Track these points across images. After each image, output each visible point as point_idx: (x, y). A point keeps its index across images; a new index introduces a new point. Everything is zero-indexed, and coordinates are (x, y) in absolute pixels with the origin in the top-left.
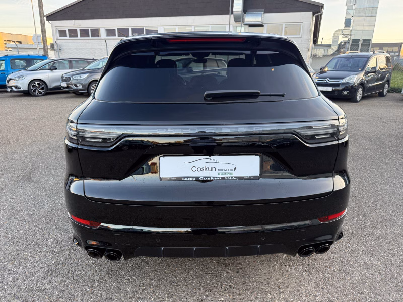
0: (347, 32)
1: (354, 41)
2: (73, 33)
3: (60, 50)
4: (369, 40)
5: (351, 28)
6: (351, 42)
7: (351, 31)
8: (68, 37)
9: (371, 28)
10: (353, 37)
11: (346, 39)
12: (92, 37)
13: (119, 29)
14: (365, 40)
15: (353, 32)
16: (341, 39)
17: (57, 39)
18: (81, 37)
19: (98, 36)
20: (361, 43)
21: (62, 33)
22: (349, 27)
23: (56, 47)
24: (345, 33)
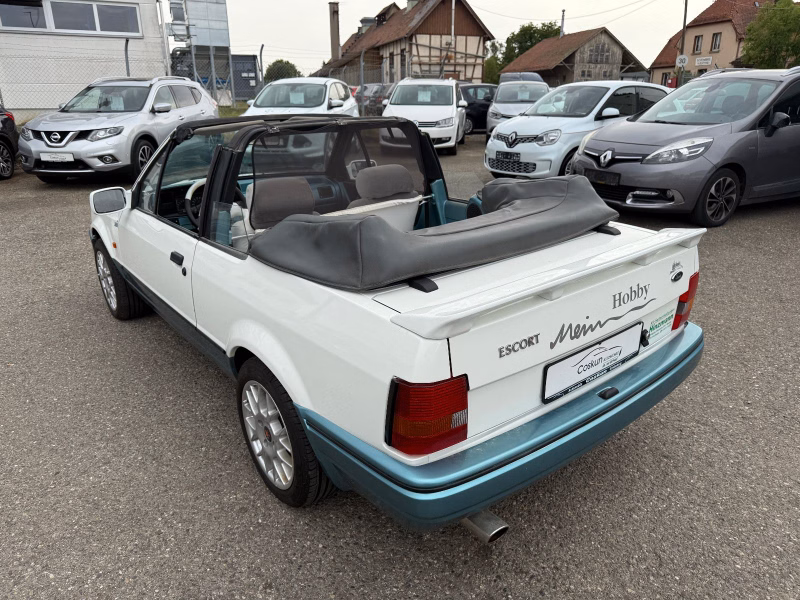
0: (181, 30)
1: (199, 48)
4: (226, 49)
5: (186, 23)
6: (193, 52)
7: (188, 28)
9: (222, 25)
10: (195, 42)
11: (183, 45)
14: (218, 49)
15: (192, 31)
16: (174, 45)
20: (212, 53)
22: (183, 19)
24: (178, 33)
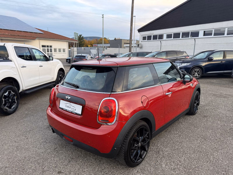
2: (149, 38)
3: (141, 47)
8: (146, 40)
12: (158, 39)
13: (174, 34)
17: (141, 42)
18: (153, 39)
19: (162, 39)
21: (144, 38)
23: (140, 45)
